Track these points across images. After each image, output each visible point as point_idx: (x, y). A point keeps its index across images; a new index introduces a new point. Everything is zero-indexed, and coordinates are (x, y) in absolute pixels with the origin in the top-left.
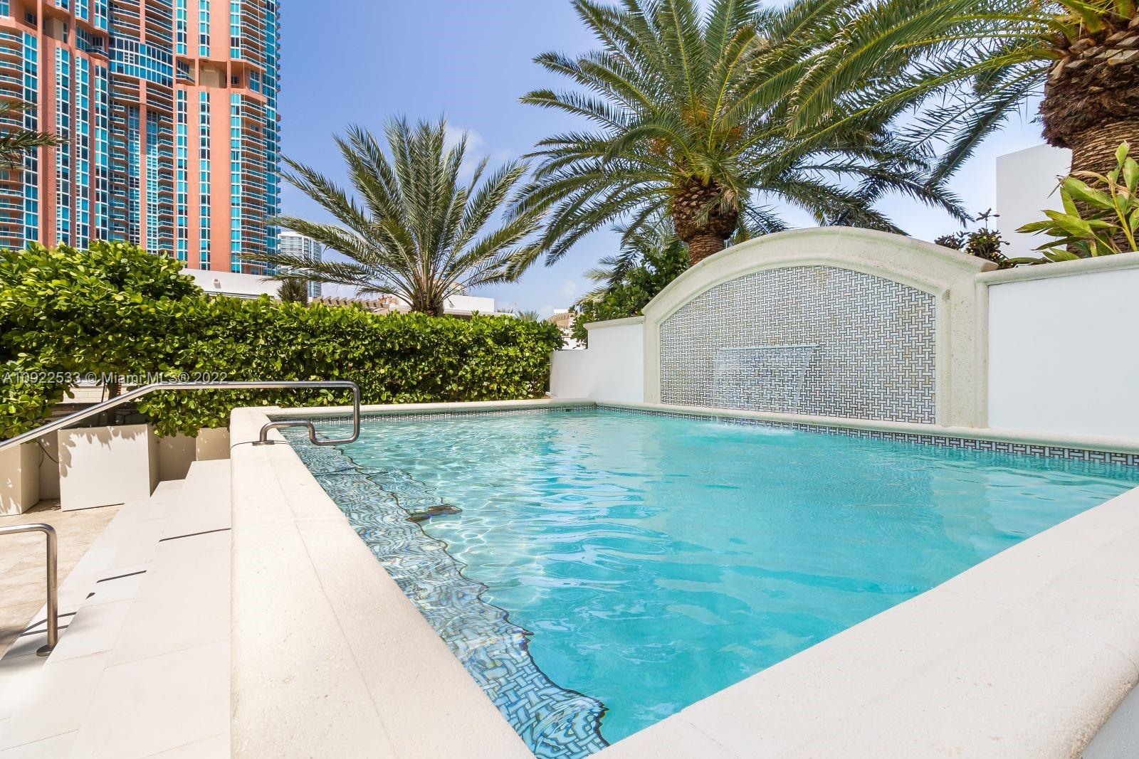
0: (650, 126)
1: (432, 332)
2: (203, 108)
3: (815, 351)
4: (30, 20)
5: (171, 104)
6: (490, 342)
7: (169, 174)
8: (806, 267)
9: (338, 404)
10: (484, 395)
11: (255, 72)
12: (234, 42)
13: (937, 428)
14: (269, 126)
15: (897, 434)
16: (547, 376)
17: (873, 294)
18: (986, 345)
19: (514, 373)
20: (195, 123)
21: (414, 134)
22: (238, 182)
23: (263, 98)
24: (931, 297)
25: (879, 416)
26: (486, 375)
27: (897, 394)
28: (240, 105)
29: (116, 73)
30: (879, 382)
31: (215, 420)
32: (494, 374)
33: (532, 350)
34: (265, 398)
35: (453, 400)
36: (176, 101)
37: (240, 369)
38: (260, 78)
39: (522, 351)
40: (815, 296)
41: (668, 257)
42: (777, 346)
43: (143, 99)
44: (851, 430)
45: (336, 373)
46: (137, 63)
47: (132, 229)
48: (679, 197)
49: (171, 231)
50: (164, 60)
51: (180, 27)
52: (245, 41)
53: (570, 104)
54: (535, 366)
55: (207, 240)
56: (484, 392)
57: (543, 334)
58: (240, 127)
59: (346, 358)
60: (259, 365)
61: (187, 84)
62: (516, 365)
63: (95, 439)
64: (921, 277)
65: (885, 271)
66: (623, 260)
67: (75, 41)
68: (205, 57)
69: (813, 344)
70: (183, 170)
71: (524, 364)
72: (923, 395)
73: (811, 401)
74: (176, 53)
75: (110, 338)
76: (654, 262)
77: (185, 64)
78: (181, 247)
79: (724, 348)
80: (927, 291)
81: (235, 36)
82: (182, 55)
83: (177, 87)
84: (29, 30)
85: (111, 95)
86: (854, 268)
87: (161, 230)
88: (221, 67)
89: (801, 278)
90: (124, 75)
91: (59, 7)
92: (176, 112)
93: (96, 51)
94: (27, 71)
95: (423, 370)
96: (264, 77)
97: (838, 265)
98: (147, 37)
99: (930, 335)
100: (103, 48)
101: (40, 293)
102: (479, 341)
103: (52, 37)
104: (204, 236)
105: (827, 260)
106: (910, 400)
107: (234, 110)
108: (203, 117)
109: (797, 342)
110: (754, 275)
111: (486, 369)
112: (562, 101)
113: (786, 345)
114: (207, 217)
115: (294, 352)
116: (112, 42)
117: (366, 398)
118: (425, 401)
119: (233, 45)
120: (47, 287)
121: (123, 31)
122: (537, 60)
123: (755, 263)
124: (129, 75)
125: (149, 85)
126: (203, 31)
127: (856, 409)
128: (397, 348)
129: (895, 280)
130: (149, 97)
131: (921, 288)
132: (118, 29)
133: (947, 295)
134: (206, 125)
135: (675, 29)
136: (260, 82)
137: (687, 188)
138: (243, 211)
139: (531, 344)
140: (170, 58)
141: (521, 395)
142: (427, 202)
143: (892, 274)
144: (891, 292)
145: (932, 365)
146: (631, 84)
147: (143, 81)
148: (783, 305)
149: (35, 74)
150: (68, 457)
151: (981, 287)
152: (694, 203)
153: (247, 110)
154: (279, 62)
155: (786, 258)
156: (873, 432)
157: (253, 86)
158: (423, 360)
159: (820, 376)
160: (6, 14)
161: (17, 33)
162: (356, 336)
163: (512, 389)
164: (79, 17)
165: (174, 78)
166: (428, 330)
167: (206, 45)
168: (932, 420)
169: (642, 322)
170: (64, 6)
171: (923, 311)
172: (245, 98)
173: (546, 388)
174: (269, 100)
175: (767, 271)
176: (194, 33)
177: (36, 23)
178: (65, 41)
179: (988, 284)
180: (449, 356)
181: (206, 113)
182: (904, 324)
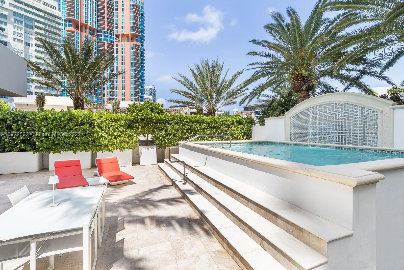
0: (288, 62)
1: (221, 122)
2: (123, 49)
3: (341, 127)
4: (77, 28)
5: (113, 49)
6: (236, 124)
7: (113, 71)
8: (338, 103)
9: (198, 141)
10: (234, 139)
11: (137, 36)
12: (131, 27)
13: (379, 148)
14: (141, 53)
15: (367, 150)
16: (251, 133)
17: (359, 111)
18: (393, 125)
19: (242, 133)
20: (120, 54)
21: (210, 64)
22: (132, 72)
23: (140, 44)
24: (377, 112)
25: (361, 145)
26: (235, 133)
27: (367, 139)
28: (133, 47)
29: (99, 41)
30: (361, 135)
31: (171, 145)
32: (236, 133)
33: (247, 126)
34: (181, 139)
35: (226, 140)
36: (115, 47)
37: (176, 132)
38: (139, 38)
39: (244, 126)
40: (341, 111)
41: (288, 96)
42: (329, 125)
43: (106, 48)
44: (352, 149)
45: (198, 133)
46: (104, 37)
47: (103, 88)
48: (294, 79)
49: (114, 88)
50: (112, 35)
51: (116, 24)
52: (135, 27)
53: (261, 54)
54: (248, 131)
55: (124, 90)
56: (234, 138)
57: (250, 121)
58: (133, 54)
59: (200, 129)
60: (180, 131)
61: (118, 42)
62: (242, 130)
63: (146, 148)
64: (374, 107)
65: (363, 105)
66: (274, 98)
67: (88, 32)
68: (123, 33)
69: (341, 125)
70: (117, 69)
71: (245, 130)
72: (375, 139)
73: (340, 141)
74: (115, 33)
75: (152, 125)
76: (284, 98)
77: (117, 36)
78: (116, 93)
79: (312, 126)
80: (376, 110)
81: (132, 25)
82: (117, 33)
83: (115, 43)
84: (77, 31)
85: (98, 48)
86: (353, 104)
87: (111, 88)
88: (127, 36)
89: (337, 106)
90: (101, 41)
91: (84, 23)
92: (115, 51)
93: (94, 35)
94: (77, 43)
95: (219, 132)
96: (140, 37)
97: (348, 103)
98: (107, 29)
99: (377, 122)
100: (95, 33)
101: (140, 115)
102: (233, 124)
103: (83, 32)
104: (123, 90)
105: (345, 101)
106: (371, 140)
107: (131, 49)
108: (123, 52)
109: (335, 124)
110: (322, 105)
111: (235, 131)
112: (259, 54)
113: (332, 125)
114: (124, 83)
115: (188, 127)
116: (98, 31)
117: (205, 139)
118: (219, 140)
119: (131, 28)
120: (141, 113)
121: (101, 27)
122: (250, 42)
123: (322, 102)
124: (102, 41)
125: (108, 43)
126: (122, 25)
127: (354, 143)
128: (213, 126)
129: (366, 107)
130: (108, 47)
131: (374, 110)
132: (99, 27)
133: (382, 112)
134: (123, 54)
135: (296, 33)
136: (139, 39)
137: (297, 77)
138: (134, 81)
139: (247, 124)
140: (114, 34)
141: (244, 139)
142: (215, 84)
143: (365, 106)
144: (365, 110)
145: (377, 131)
146: (282, 50)
147: (106, 42)
148: (331, 114)
149: (78, 44)
150: (141, 153)
151: (392, 110)
152: (299, 82)
153: (135, 48)
154: (144, 32)
155: (332, 100)
156: (359, 149)
157: (137, 41)
158: (218, 129)
159: (343, 134)
160: (71, 27)
161: (74, 32)
162: (203, 123)
163: (242, 137)
164: (89, 25)
165: (114, 40)
166: (220, 121)
167: (123, 29)
168: (377, 146)
169: (284, 118)
170: (86, 22)
171: (375, 116)
172: (135, 45)
173: (251, 137)
174: (141, 44)
175: (326, 104)
176: (120, 26)
177: (79, 29)
178: (86, 33)
179: (394, 109)
180: (225, 128)
181: (123, 51)
182: (369, 119)
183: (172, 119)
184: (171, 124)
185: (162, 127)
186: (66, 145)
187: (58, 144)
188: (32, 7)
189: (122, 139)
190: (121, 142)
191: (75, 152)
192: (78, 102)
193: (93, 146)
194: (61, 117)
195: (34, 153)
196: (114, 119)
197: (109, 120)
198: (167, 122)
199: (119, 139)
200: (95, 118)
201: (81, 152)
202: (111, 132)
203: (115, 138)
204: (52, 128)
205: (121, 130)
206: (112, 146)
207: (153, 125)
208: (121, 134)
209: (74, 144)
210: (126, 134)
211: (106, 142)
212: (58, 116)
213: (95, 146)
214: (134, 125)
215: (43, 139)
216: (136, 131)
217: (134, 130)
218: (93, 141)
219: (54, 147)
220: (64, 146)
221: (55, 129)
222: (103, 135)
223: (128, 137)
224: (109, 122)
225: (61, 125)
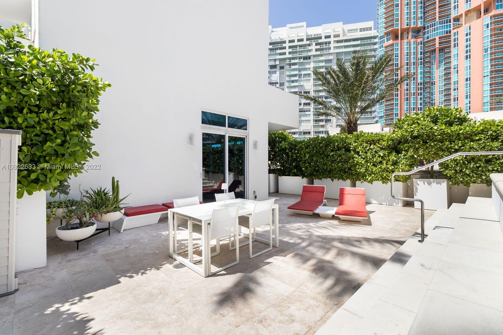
4: (396, 38)
5: (450, 41)
7: (449, 74)
20: (462, 45)
22: (488, 63)
28: (489, 22)
29: (426, 40)
31: (480, 180)
36: (453, 38)
43: (437, 46)
46: (435, 31)
49: (450, 100)
50: (447, 23)
51: (455, 3)
55: (468, 99)
58: (489, 34)
61: (458, 27)
63: (426, 183)
67: (411, 36)
68: (468, 9)
70: (456, 69)
74: (453, 17)
75: (432, 144)
77: (457, 19)
82: (456, 15)
83: (453, 32)
84: (397, 41)
85: (424, 50)
88: (478, 9)
90: (429, 39)
91: (406, 27)
92: (453, 44)
93: (418, 36)
98: (439, 17)
100: (421, 33)
103: (403, 39)
107: (486, 26)
108: (467, 39)
114: (469, 88)
116: (425, 28)
121: (429, 21)
124: (431, 38)
125: (440, 38)
130: (440, 43)
132: (427, 21)
134: (468, 42)
138: (491, 78)
140: (450, 20)
147: (437, 38)
149: (398, 56)
150: (417, 189)
153: (494, 22)
157: (498, 7)
160: (390, 40)
161: (392, 45)
164: (412, 26)
165: (452, 28)
167: (469, 3)
172: (493, 16)
177: (398, 38)
178: (408, 39)
181: (468, 37)
183: (483, 130)
184: (480, 139)
185: (456, 147)
186: (325, 172)
187: (318, 170)
188: (349, 40)
189: (384, 166)
190: (383, 171)
191: (333, 180)
192: (351, 126)
193: (350, 174)
194: (320, 143)
195: (302, 178)
196: (373, 140)
197: (367, 142)
198: (467, 138)
199: (380, 166)
200: (351, 142)
201: (338, 180)
202: (368, 158)
203: (374, 165)
204: (313, 155)
205: (382, 155)
206: (370, 175)
207: (435, 145)
208: (382, 160)
209: (332, 171)
210: (389, 160)
211: (363, 170)
212: (318, 143)
213: (352, 175)
214: (402, 147)
215: (308, 166)
216: (405, 155)
217: (403, 154)
218: (350, 169)
219: (315, 173)
220: (323, 173)
221: (315, 155)
222: (360, 162)
223: (392, 165)
224: (367, 145)
225: (320, 151)
